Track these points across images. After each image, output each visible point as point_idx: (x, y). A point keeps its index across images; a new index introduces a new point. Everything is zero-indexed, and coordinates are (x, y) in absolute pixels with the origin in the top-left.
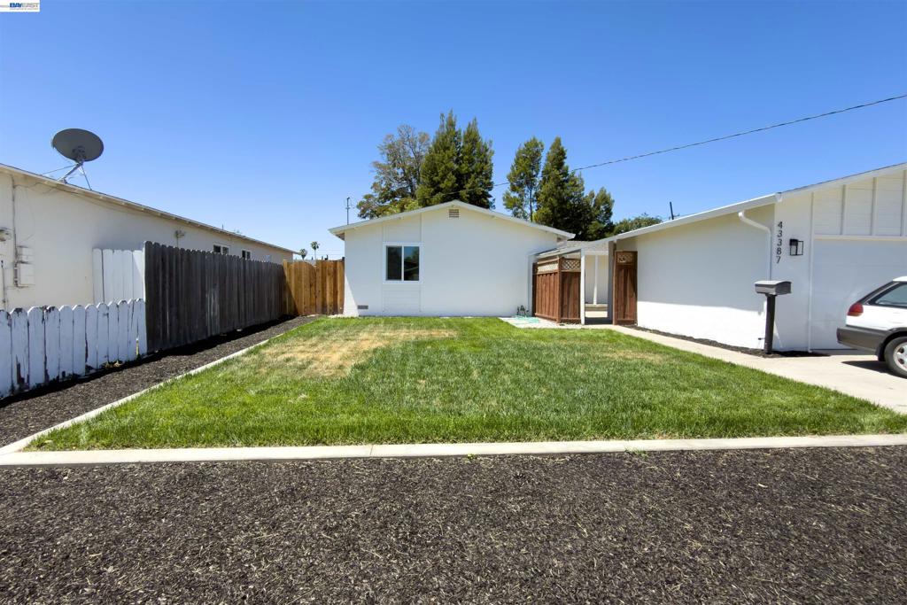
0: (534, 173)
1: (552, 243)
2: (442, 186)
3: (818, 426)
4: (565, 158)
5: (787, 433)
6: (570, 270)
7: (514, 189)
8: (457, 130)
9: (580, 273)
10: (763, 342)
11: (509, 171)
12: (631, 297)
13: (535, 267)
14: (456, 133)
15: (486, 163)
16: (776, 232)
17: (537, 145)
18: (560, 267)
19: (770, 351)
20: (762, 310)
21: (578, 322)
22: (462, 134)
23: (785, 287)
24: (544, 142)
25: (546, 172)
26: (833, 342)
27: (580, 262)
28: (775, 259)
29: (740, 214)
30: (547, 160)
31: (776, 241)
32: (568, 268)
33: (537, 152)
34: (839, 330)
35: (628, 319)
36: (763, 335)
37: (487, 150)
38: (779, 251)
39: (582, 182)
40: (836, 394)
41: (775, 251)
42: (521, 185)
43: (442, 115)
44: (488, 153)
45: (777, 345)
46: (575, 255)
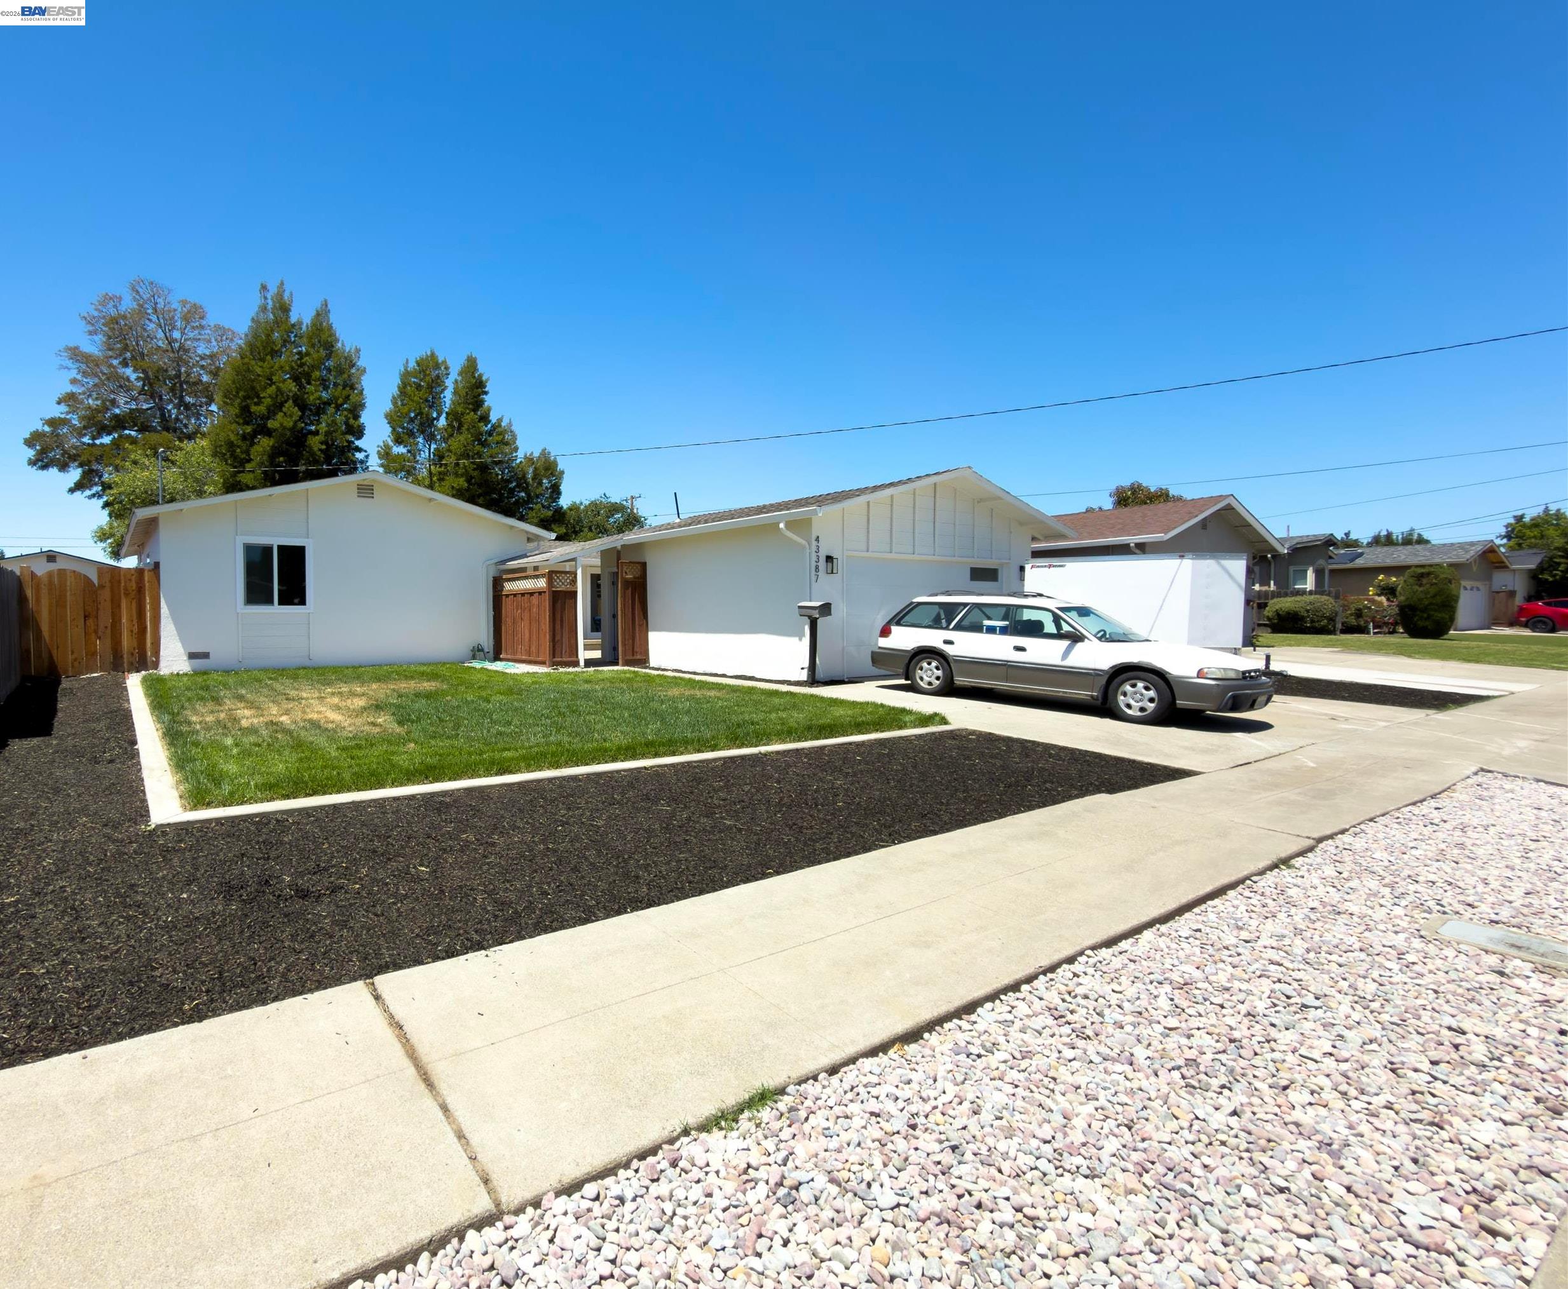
0: (435, 415)
1: (521, 545)
2: (271, 424)
3: (878, 726)
4: (486, 393)
5: (860, 732)
6: (563, 588)
7: (398, 441)
8: (293, 319)
9: (575, 593)
10: (805, 672)
11: (388, 406)
12: (640, 626)
13: (498, 583)
14: (293, 326)
15: (352, 388)
16: (814, 548)
17: (437, 366)
18: (550, 582)
19: (813, 681)
20: (804, 635)
21: (576, 664)
22: (304, 328)
23: (826, 609)
24: (449, 363)
25: (454, 416)
26: (869, 668)
27: (576, 577)
28: (814, 578)
29: (782, 525)
30: (455, 393)
31: (814, 558)
32: (561, 586)
33: (438, 377)
34: (873, 653)
35: (639, 657)
36: (806, 664)
37: (353, 365)
38: (817, 568)
39: (514, 437)
40: (882, 705)
41: (813, 569)
42: (411, 434)
43: (264, 288)
44: (353, 371)
45: (820, 674)
46: (568, 567)
